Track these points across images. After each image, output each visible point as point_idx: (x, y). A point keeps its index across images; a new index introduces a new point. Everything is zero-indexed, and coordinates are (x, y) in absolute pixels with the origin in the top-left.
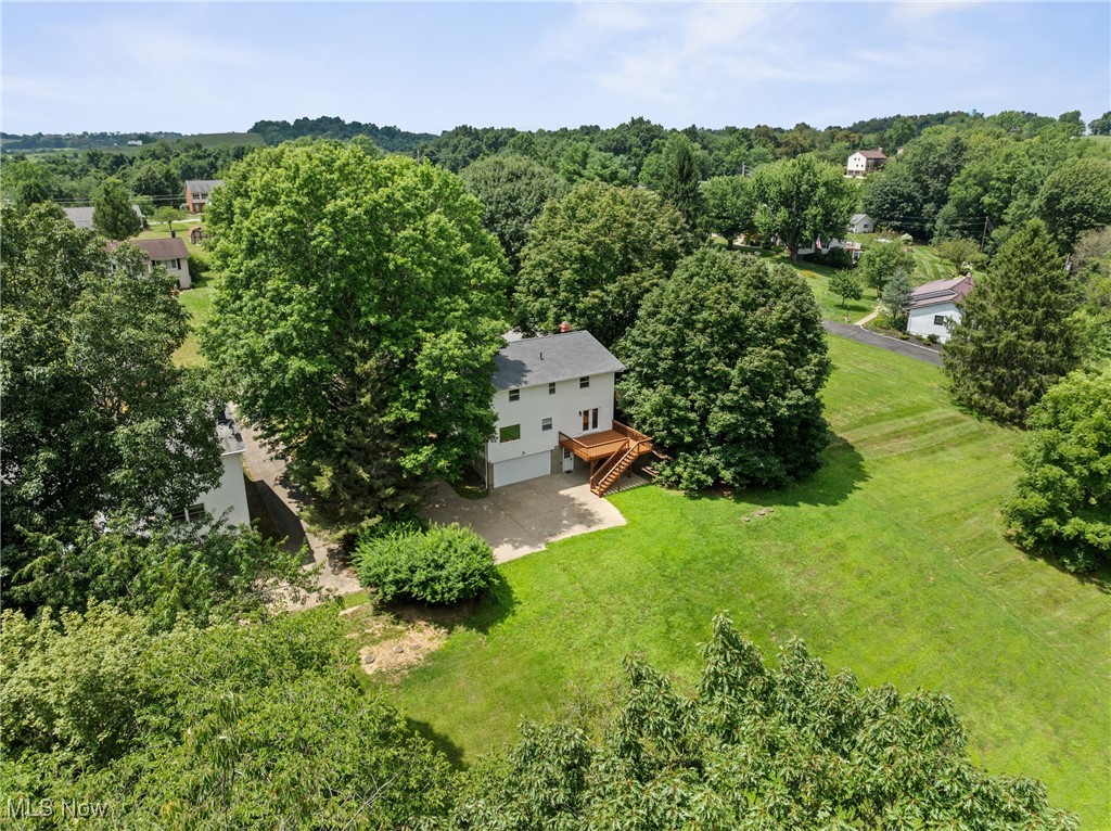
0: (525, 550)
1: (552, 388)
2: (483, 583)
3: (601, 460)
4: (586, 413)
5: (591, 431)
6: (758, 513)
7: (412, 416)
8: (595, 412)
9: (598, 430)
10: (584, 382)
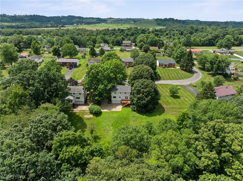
0: (107, 111)
1: (121, 93)
2: (97, 112)
3: (124, 103)
4: (126, 97)
5: (127, 99)
6: (138, 115)
7: (97, 93)
8: (127, 97)
9: (128, 99)
10: (126, 93)
